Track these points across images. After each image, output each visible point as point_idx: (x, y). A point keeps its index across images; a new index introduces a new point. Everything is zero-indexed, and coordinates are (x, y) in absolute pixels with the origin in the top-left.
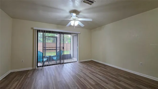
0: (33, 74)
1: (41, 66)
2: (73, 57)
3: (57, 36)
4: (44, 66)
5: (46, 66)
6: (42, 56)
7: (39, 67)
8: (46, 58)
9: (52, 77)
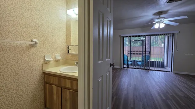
0: (120, 71)
1: (126, 68)
2: (167, 66)
3: (143, 39)
4: (129, 68)
5: (130, 68)
6: (127, 58)
7: (125, 67)
8: (130, 61)
9: (135, 77)
